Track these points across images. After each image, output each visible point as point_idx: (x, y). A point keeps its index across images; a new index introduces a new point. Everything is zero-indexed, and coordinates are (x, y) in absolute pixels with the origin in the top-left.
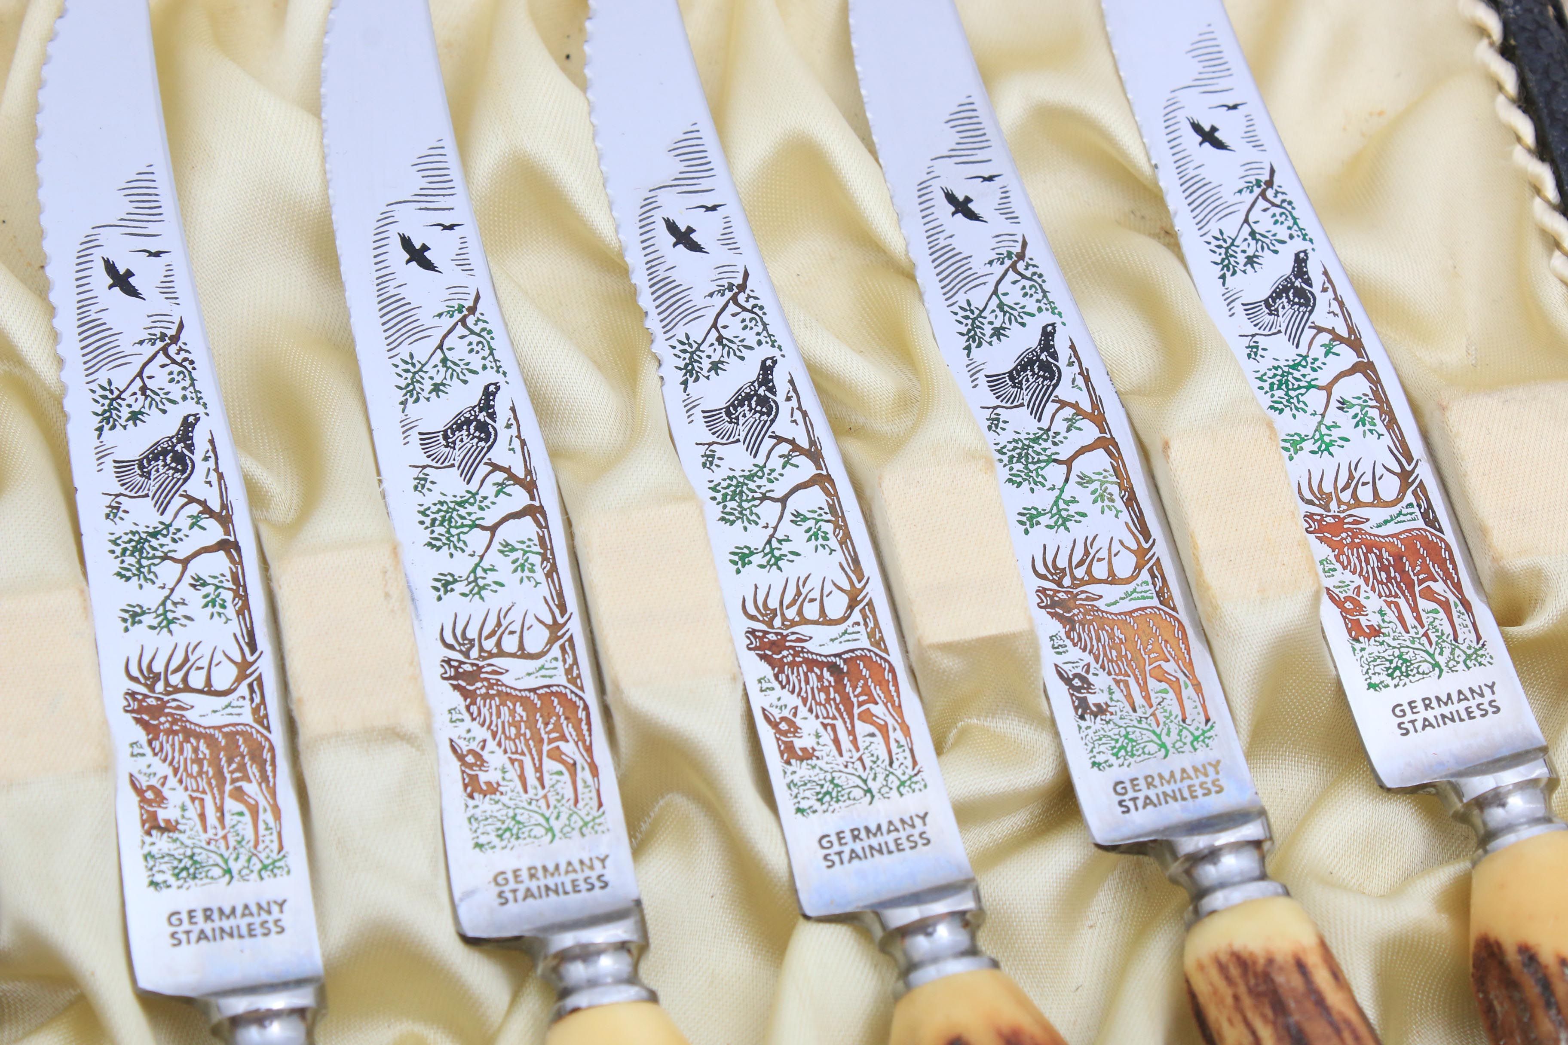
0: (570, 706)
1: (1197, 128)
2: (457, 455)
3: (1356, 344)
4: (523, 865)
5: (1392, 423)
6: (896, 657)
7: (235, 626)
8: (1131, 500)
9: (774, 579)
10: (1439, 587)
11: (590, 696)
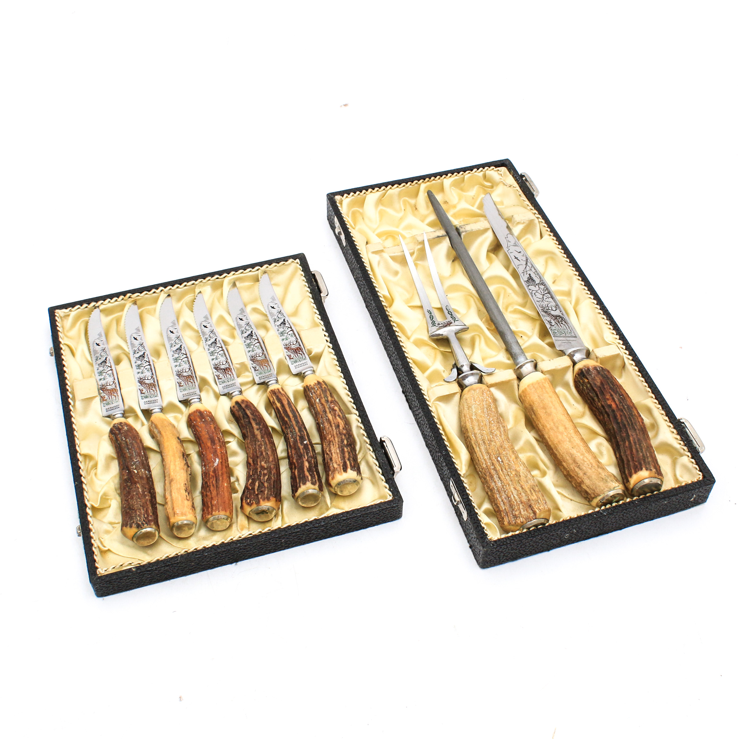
0: (192, 377)
1: (271, 307)
2: (177, 352)
3: (291, 328)
4: (186, 393)
5: (295, 336)
6: (232, 367)
7: (151, 373)
8: (262, 348)
9: (217, 361)
10: (301, 352)
11: (194, 375)
